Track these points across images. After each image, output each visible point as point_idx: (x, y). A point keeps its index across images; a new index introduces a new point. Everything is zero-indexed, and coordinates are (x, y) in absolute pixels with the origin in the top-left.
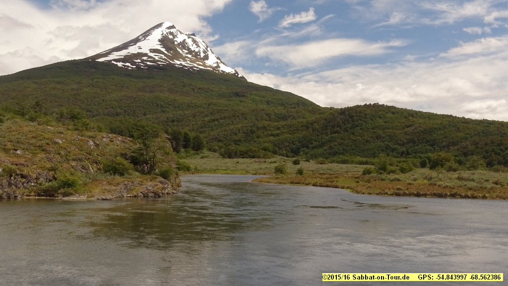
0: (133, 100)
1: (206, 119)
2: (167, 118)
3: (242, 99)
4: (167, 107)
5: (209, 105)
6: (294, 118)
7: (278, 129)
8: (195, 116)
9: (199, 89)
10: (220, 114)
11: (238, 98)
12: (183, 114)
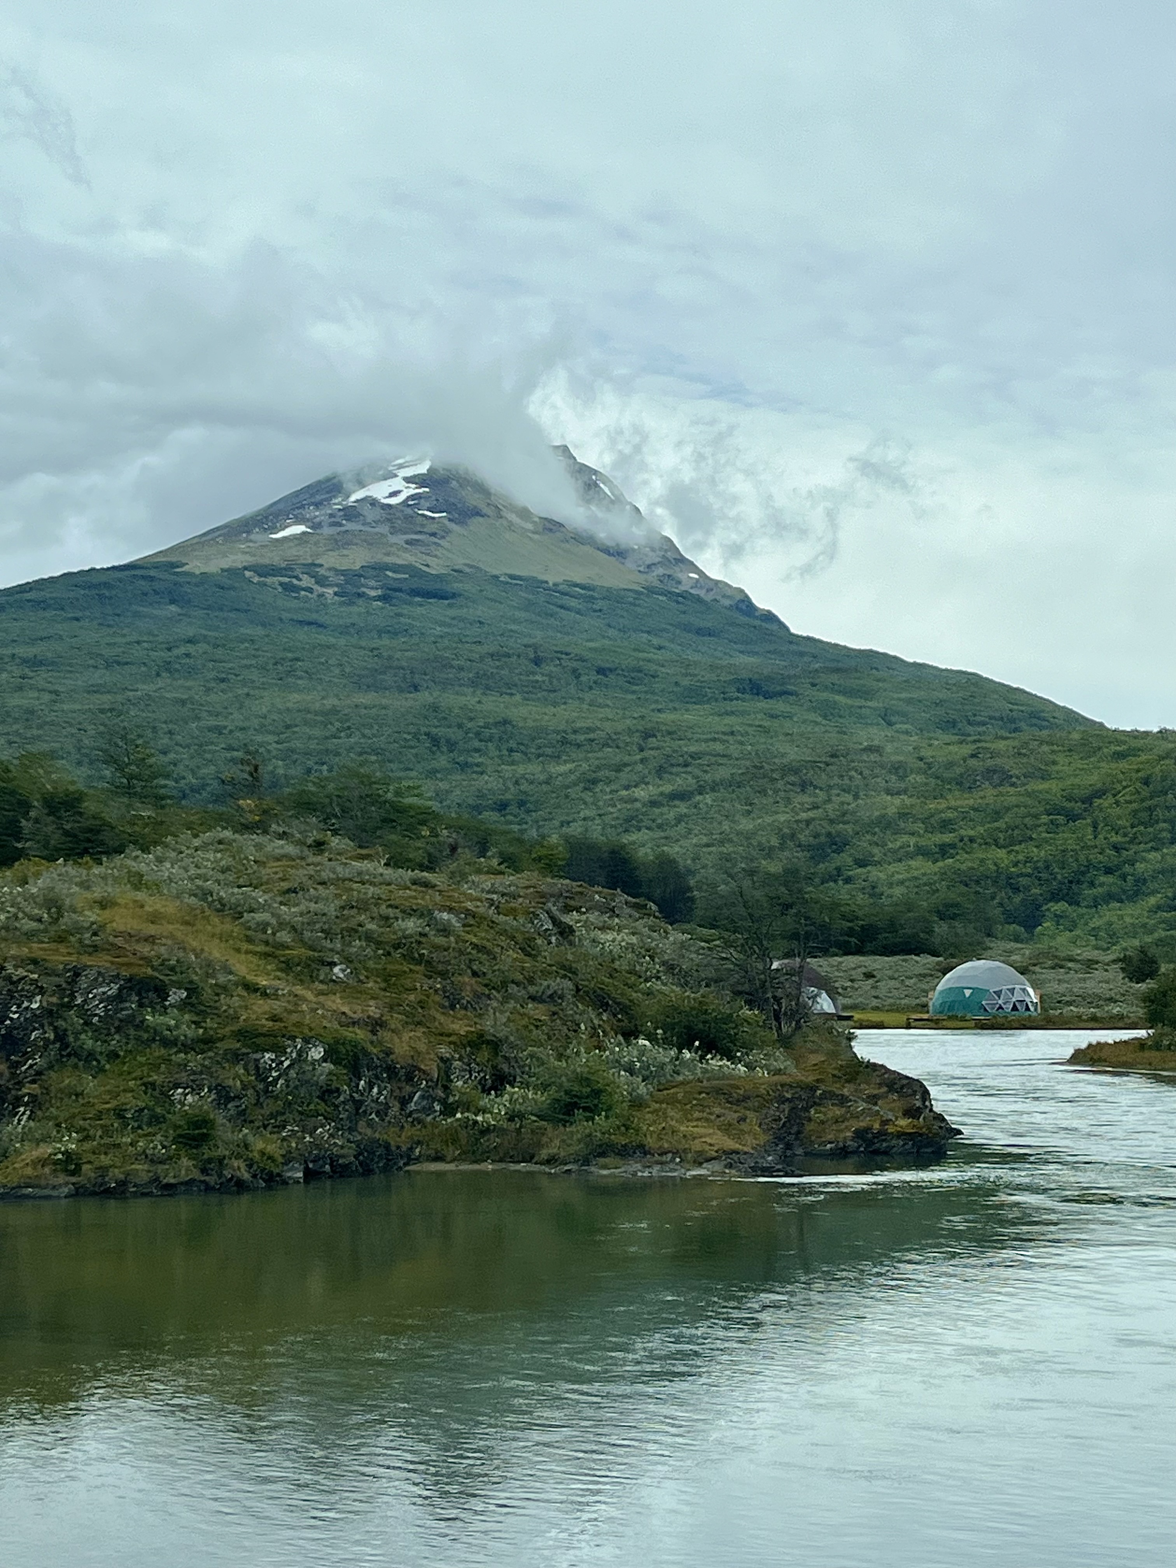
0: (338, 724)
1: (640, 793)
2: (481, 796)
3: (779, 705)
4: (477, 750)
5: (648, 735)
6: (1006, 778)
7: (945, 825)
8: (595, 782)
9: (601, 671)
10: (697, 772)
11: (763, 704)
12: (542, 777)
